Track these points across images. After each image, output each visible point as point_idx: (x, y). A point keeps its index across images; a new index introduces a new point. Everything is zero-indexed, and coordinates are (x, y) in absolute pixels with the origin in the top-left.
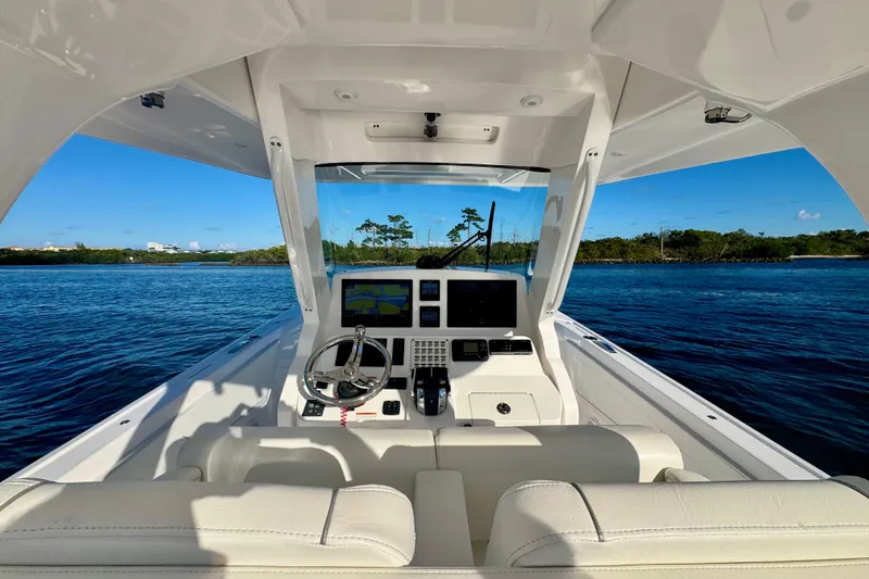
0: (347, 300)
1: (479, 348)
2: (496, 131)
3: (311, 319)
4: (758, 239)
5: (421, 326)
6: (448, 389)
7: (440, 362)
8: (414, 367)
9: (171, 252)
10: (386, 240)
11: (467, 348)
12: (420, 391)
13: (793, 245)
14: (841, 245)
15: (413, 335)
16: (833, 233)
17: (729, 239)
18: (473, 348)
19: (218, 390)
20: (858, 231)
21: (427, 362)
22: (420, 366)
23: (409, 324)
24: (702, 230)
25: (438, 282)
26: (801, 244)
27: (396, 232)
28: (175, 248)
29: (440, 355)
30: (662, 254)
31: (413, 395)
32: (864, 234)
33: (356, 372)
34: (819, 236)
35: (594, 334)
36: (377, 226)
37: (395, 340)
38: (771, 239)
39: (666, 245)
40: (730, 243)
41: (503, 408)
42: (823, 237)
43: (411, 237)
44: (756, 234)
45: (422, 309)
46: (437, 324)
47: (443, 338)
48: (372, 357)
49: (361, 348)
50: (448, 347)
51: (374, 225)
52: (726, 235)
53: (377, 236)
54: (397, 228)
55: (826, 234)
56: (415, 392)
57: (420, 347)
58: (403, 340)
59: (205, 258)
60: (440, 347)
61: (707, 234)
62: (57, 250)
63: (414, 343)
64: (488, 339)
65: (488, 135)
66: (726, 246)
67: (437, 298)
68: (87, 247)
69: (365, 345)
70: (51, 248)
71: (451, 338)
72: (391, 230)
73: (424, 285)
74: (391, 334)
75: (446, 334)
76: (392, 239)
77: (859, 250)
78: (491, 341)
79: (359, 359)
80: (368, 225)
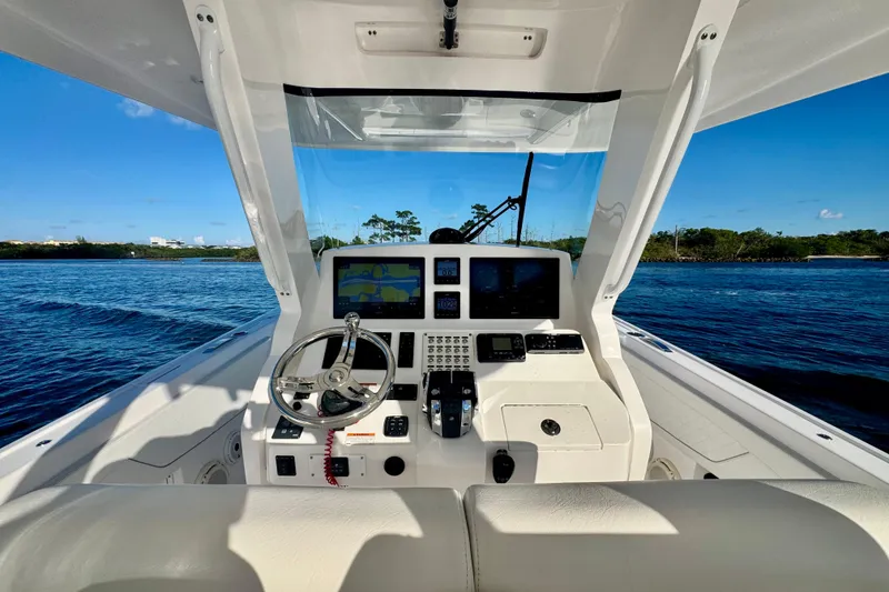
0: (340, 285)
1: (513, 345)
2: (543, 35)
3: (290, 306)
4: (776, 239)
5: (436, 317)
6: (475, 401)
7: (461, 363)
8: (426, 370)
9: (175, 247)
10: (393, 236)
11: (497, 345)
12: (435, 404)
13: (812, 245)
14: (861, 246)
15: (426, 328)
16: (853, 233)
17: (746, 238)
18: (506, 345)
19: (176, 395)
20: (879, 231)
21: (444, 363)
22: (435, 369)
23: (420, 314)
24: (719, 228)
25: (457, 260)
26: (820, 244)
27: (403, 228)
28: (179, 243)
29: (461, 354)
30: (677, 254)
31: (425, 409)
32: (885, 234)
33: (347, 378)
34: (838, 236)
35: (640, 331)
36: (385, 222)
37: (402, 334)
38: (790, 239)
39: (681, 244)
40: (747, 243)
41: (550, 427)
42: (843, 237)
43: (420, 233)
44: (774, 234)
45: (438, 295)
46: (456, 314)
47: (465, 333)
48: (369, 356)
49: (353, 345)
50: (472, 344)
51: (382, 220)
52: (743, 234)
53: (384, 232)
54: (405, 223)
55: (846, 234)
56: (429, 404)
57: (435, 344)
58: (412, 335)
59: (210, 253)
60: (461, 344)
61: (723, 233)
62: (57, 244)
63: (426, 338)
64: (524, 333)
65: (530, 45)
66: (743, 246)
67: (456, 281)
68: (88, 242)
69: (360, 341)
70: (52, 242)
71: (476, 332)
72: (398, 226)
73: (440, 265)
74: (396, 327)
75: (468, 327)
76: (400, 235)
77: (878, 250)
78: (528, 337)
79: (350, 360)
80: (375, 221)
